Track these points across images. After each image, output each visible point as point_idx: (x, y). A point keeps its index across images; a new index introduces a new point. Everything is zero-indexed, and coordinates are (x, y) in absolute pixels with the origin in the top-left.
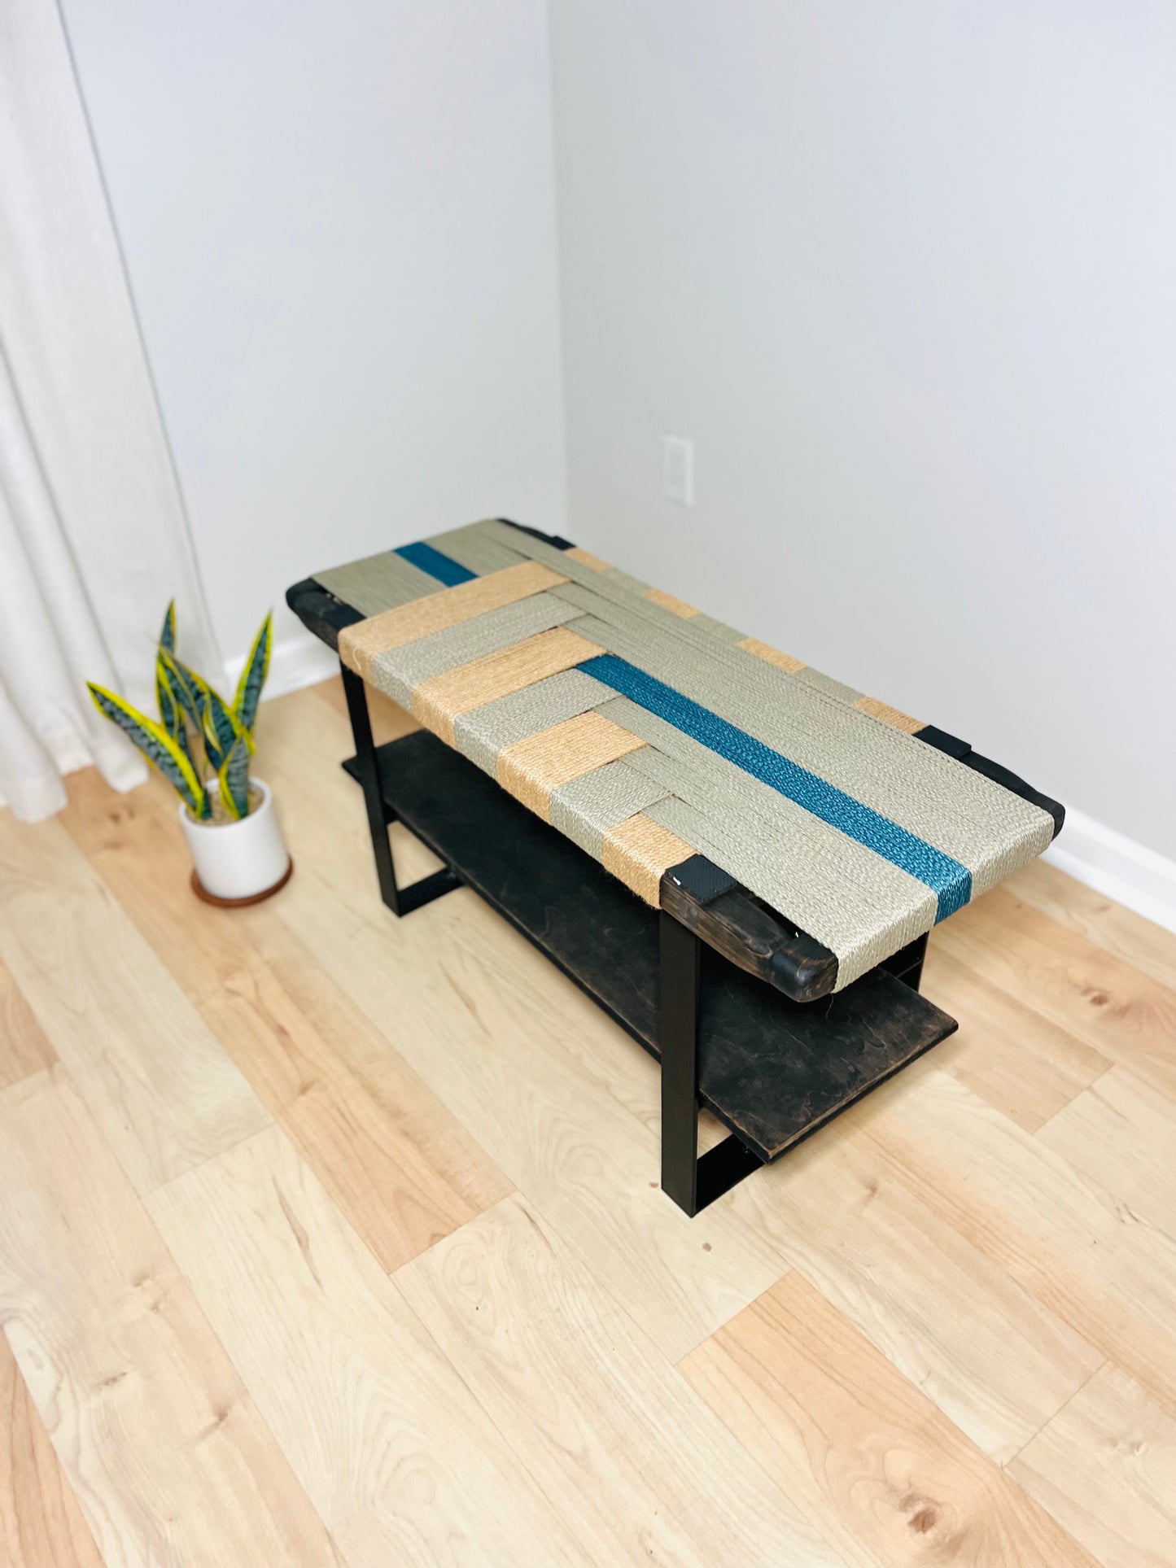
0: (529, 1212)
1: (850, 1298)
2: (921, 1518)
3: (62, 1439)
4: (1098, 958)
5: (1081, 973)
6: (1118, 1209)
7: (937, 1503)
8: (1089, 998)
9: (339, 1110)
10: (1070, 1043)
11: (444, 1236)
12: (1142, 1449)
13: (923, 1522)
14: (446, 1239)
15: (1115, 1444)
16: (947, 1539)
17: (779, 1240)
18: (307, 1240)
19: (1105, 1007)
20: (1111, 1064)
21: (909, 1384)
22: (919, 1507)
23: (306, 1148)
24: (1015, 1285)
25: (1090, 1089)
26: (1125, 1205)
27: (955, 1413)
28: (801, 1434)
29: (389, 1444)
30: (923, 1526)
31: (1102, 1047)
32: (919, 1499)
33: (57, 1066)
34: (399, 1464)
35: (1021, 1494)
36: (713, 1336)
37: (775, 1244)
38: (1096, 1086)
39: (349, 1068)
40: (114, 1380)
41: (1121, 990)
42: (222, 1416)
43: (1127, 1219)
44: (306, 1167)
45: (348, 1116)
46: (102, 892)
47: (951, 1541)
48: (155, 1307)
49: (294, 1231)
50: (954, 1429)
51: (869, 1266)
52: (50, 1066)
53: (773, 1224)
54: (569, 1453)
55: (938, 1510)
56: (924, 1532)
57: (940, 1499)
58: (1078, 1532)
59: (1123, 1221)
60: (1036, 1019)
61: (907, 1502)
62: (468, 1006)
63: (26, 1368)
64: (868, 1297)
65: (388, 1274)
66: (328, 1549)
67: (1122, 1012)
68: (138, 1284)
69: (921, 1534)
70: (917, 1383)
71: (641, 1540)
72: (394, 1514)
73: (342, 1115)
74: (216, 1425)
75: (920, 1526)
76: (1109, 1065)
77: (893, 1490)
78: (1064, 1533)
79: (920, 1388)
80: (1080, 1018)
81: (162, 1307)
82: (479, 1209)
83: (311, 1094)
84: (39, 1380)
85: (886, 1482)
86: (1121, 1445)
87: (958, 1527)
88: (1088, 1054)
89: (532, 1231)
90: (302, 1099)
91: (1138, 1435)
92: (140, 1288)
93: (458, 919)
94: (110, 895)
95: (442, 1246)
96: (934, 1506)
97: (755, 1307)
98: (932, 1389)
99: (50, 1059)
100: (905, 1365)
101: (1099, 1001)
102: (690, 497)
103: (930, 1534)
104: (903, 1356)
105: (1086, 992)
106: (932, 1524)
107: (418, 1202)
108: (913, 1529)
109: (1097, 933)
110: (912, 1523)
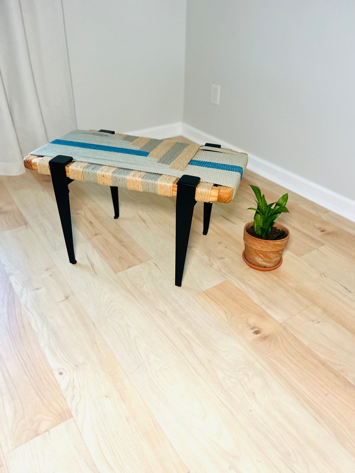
0: (156, 264)
1: (243, 287)
2: (256, 331)
3: (22, 300)
4: (323, 222)
5: (318, 225)
6: (321, 274)
8: (320, 230)
9: (105, 240)
10: (313, 239)
11: (132, 267)
12: (321, 323)
14: (132, 268)
15: (313, 321)
16: (263, 337)
17: (225, 274)
18: (94, 265)
19: (324, 232)
20: (324, 244)
21: (257, 305)
22: (256, 329)
23: (95, 247)
24: (290, 287)
25: (317, 249)
26: (323, 273)
27: (269, 311)
28: (225, 312)
29: (112, 307)
30: (257, 333)
31: (323, 241)
32: (256, 328)
33: (28, 225)
34: (114, 311)
35: (285, 329)
36: (203, 292)
37: (223, 275)
38: (319, 249)
39: (109, 231)
40: (38, 289)
41: (329, 229)
42: (67, 298)
43: (323, 276)
44: (95, 251)
45: (108, 241)
46: (43, 190)
47: (264, 337)
48: (51, 275)
49: (90, 263)
50: (268, 314)
51: (249, 281)
53: (223, 271)
54: (161, 312)
55: (261, 330)
56: (257, 334)
57: (262, 328)
58: (300, 338)
59: (322, 277)
60: (304, 234)
61: (252, 328)
62: (144, 221)
63: (14, 285)
64: (248, 287)
65: (115, 274)
66: (93, 326)
67: (329, 234)
68: (47, 270)
69: (256, 335)
71: (178, 330)
72: (112, 320)
74: (65, 300)
75: (256, 333)
76: (323, 244)
77: (249, 325)
78: (296, 338)
79: (259, 306)
80: (317, 235)
81: (52, 275)
82: (142, 262)
83: (98, 236)
84: (17, 288)
85: (247, 324)
86: (315, 322)
87: (267, 334)
88: (318, 242)
89: (156, 268)
90: (95, 237)
91: (320, 320)
92: (47, 271)
93: (143, 203)
94: (46, 191)
95: (130, 269)
96: (260, 330)
97: (216, 287)
98: (263, 307)
99: (26, 224)
100: (256, 301)
101: (323, 231)
102: (218, 103)
103: (258, 335)
104: (256, 299)
105: (319, 229)
106: (259, 333)
107: (125, 260)
108: (254, 334)
109: (324, 217)
110: (254, 332)
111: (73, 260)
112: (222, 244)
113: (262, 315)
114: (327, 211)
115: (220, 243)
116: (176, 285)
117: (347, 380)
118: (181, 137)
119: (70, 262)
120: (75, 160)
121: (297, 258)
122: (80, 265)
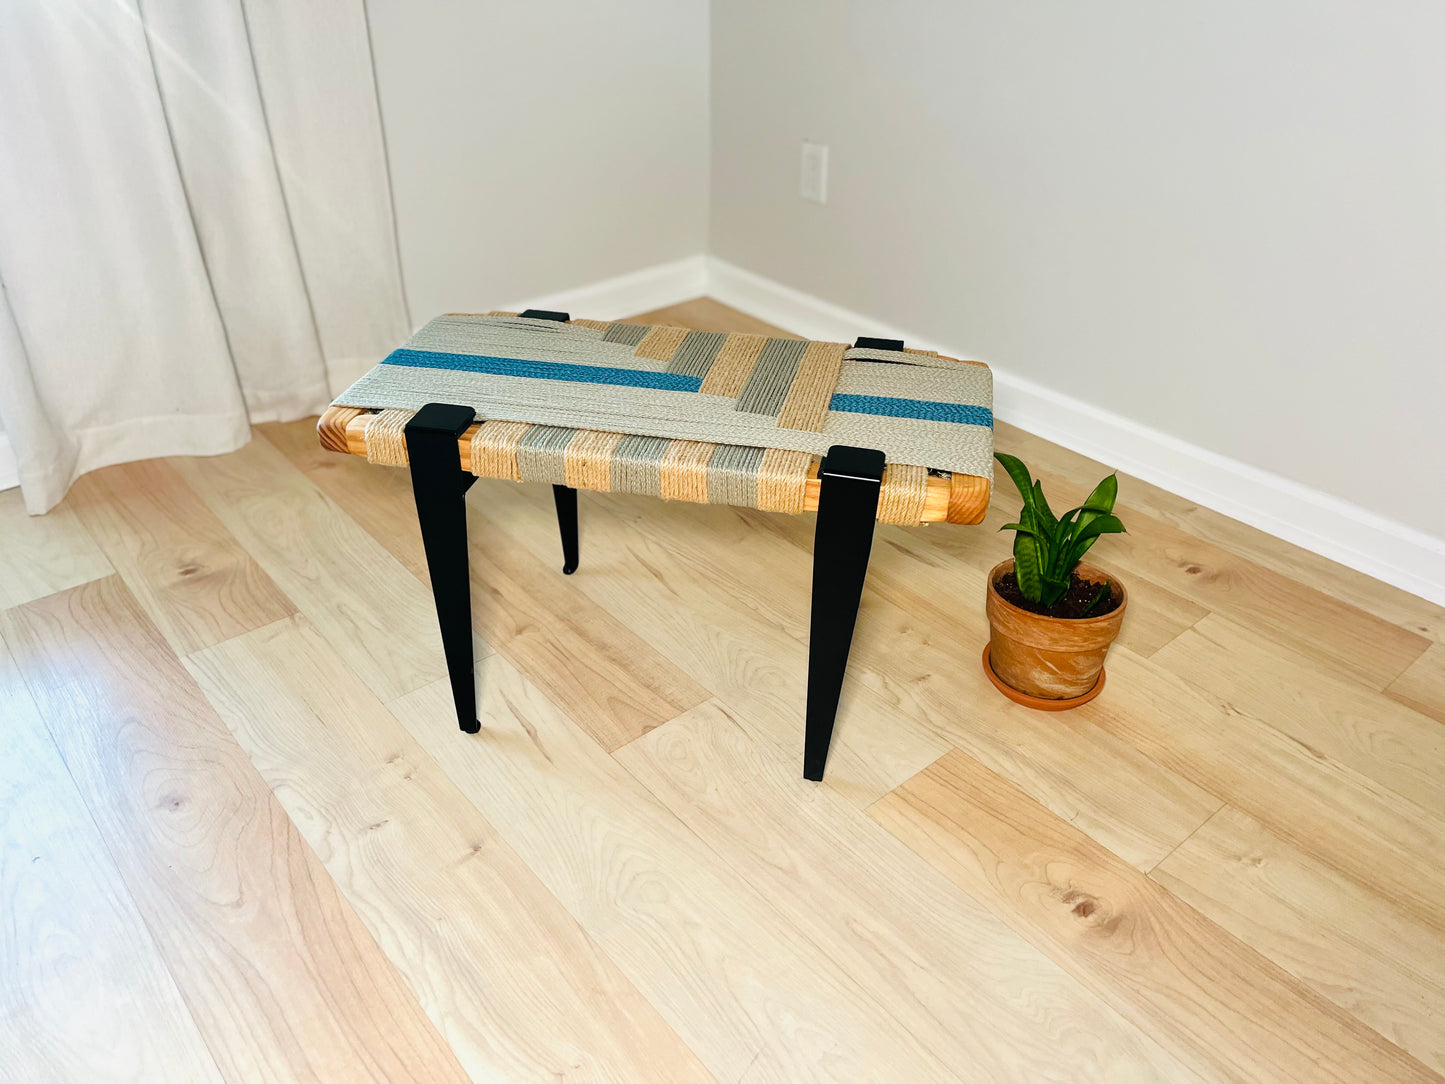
0: (726, 711)
1: (1008, 767)
2: (1082, 907)
3: (337, 867)
4: (1188, 542)
5: (1176, 553)
6: (1224, 706)
7: (1095, 898)
8: (1185, 568)
9: (552, 644)
10: (1173, 598)
11: (654, 727)
12: (1263, 863)
13: (1084, 910)
14: (655, 730)
15: (1240, 859)
16: (1105, 922)
17: (942, 729)
18: (536, 731)
19: (1199, 575)
20: (1209, 612)
21: (1063, 821)
22: (1080, 900)
23: (525, 670)
24: (1144, 757)
25: (1192, 628)
26: (1229, 704)
27: (1102, 838)
28: (976, 854)
29: (624, 864)
30: (1084, 913)
31: (1197, 600)
32: (1078, 895)
33: (297, 616)
34: (634, 878)
35: (1164, 891)
36: (893, 791)
37: (939, 732)
38: (1198, 626)
39: (558, 616)
40: (378, 825)
41: (1210, 562)
42: (476, 849)
43: (1232, 712)
44: (529, 684)
45: (562, 650)
46: (320, 496)
47: (1108, 923)
48: (407, 777)
49: (523, 726)
50: (1102, 849)
51: (1019, 745)
52: (292, 616)
53: (935, 717)
54: (780, 868)
55: (1095, 902)
56: (1086, 916)
57: (1096, 895)
58: (1216, 917)
59: (1228, 714)
61: (1069, 897)
62: (656, 576)
63: (297, 819)
64: (1021, 765)
65: (609, 754)
66: (580, 935)
67: (1214, 578)
68: (391, 761)
69: (1083, 918)
70: (1068, 820)
71: (847, 923)
72: (635, 910)
73: (555, 647)
74: (473, 854)
75: (1082, 913)
76: (1205, 612)
77: (1056, 889)
78: (1205, 919)
79: (1071, 823)
80: (1181, 583)
81: (413, 776)
82: (683, 710)
83: (525, 634)
84: (311, 829)
85: (1050, 884)
86: (1245, 860)
87: (1115, 914)
88: (1188, 606)
89: (730, 723)
90: (519, 637)
91: (1258, 854)
92: (392, 764)
93: (640, 518)
94: (328, 499)
95: (652, 735)
96: (1091, 900)
97: (927, 772)
98: (1081, 824)
99: (291, 610)
100: (1057, 808)
101: (1194, 570)
102: (823, 199)
103: (1091, 918)
104: (1057, 804)
105: (1183, 564)
106: (1092, 912)
107: (627, 705)
108: (1076, 915)
109: (1187, 526)
110: (1074, 911)
111: (469, 721)
112: (910, 632)
113: (1087, 853)
114: (1191, 508)
115: (903, 630)
116: (805, 777)
117: (1377, 1034)
118: (705, 301)
119: (462, 728)
120: (484, 418)
121: (1143, 660)
122: (493, 736)
